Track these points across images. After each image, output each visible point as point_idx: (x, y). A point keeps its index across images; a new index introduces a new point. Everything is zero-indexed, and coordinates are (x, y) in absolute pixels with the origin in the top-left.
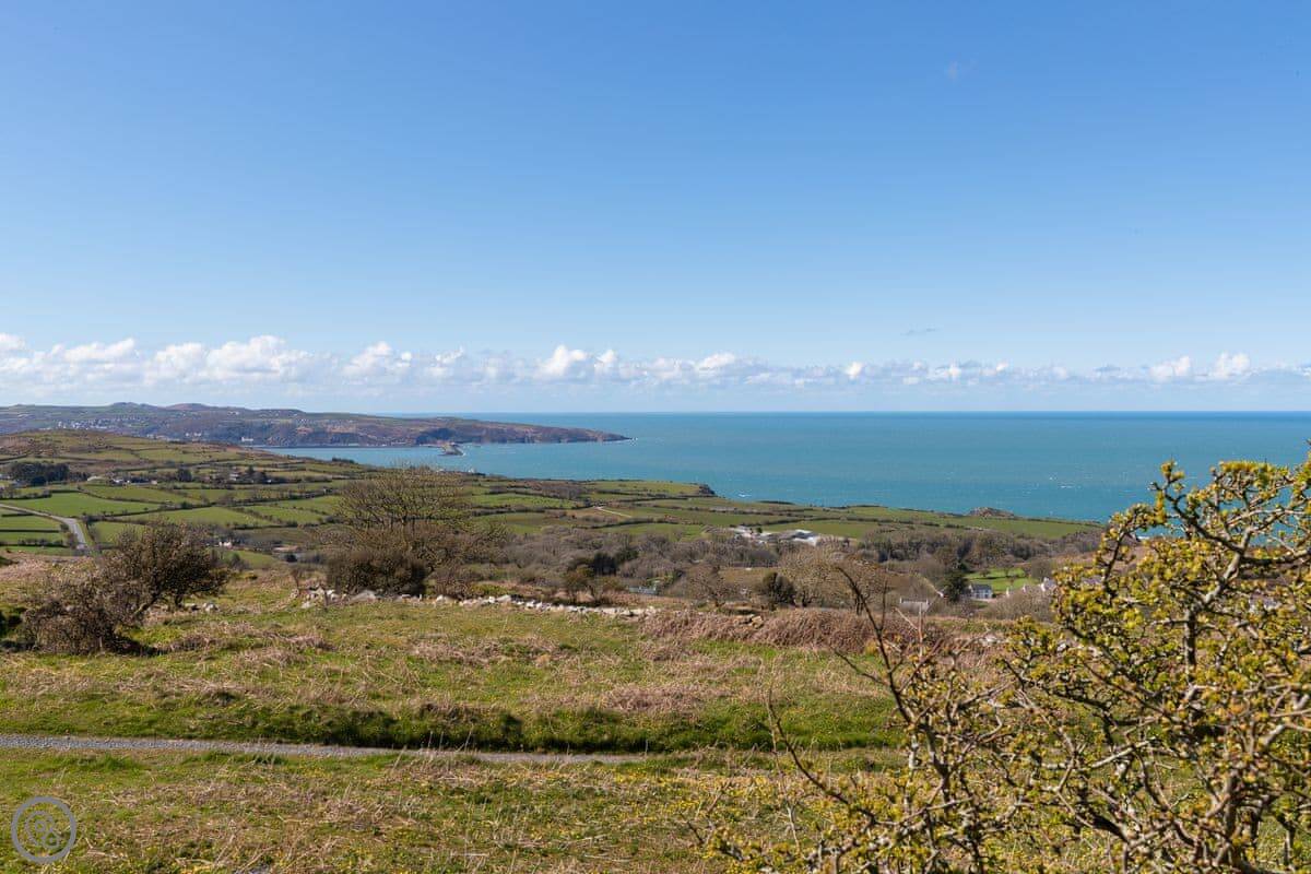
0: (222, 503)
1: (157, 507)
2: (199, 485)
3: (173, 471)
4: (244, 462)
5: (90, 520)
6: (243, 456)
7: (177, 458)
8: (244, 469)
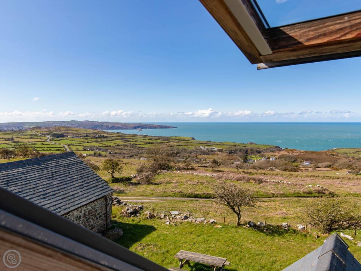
0: (95, 142)
1: (82, 142)
2: (90, 138)
3: (85, 135)
4: (99, 133)
5: (69, 145)
6: (99, 132)
7: (85, 132)
8: (99, 135)
